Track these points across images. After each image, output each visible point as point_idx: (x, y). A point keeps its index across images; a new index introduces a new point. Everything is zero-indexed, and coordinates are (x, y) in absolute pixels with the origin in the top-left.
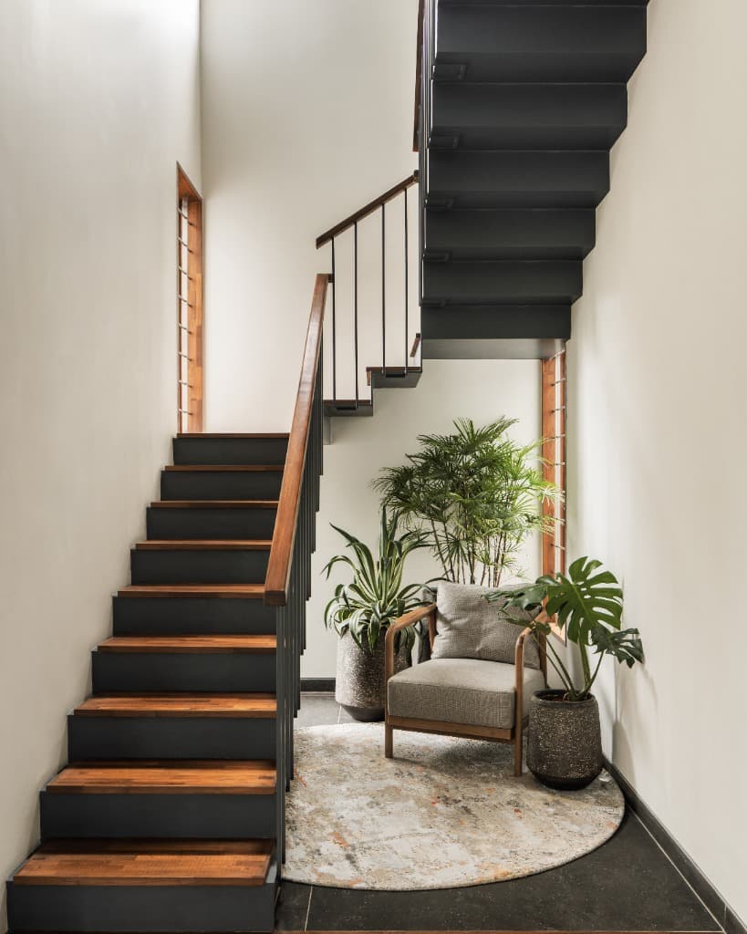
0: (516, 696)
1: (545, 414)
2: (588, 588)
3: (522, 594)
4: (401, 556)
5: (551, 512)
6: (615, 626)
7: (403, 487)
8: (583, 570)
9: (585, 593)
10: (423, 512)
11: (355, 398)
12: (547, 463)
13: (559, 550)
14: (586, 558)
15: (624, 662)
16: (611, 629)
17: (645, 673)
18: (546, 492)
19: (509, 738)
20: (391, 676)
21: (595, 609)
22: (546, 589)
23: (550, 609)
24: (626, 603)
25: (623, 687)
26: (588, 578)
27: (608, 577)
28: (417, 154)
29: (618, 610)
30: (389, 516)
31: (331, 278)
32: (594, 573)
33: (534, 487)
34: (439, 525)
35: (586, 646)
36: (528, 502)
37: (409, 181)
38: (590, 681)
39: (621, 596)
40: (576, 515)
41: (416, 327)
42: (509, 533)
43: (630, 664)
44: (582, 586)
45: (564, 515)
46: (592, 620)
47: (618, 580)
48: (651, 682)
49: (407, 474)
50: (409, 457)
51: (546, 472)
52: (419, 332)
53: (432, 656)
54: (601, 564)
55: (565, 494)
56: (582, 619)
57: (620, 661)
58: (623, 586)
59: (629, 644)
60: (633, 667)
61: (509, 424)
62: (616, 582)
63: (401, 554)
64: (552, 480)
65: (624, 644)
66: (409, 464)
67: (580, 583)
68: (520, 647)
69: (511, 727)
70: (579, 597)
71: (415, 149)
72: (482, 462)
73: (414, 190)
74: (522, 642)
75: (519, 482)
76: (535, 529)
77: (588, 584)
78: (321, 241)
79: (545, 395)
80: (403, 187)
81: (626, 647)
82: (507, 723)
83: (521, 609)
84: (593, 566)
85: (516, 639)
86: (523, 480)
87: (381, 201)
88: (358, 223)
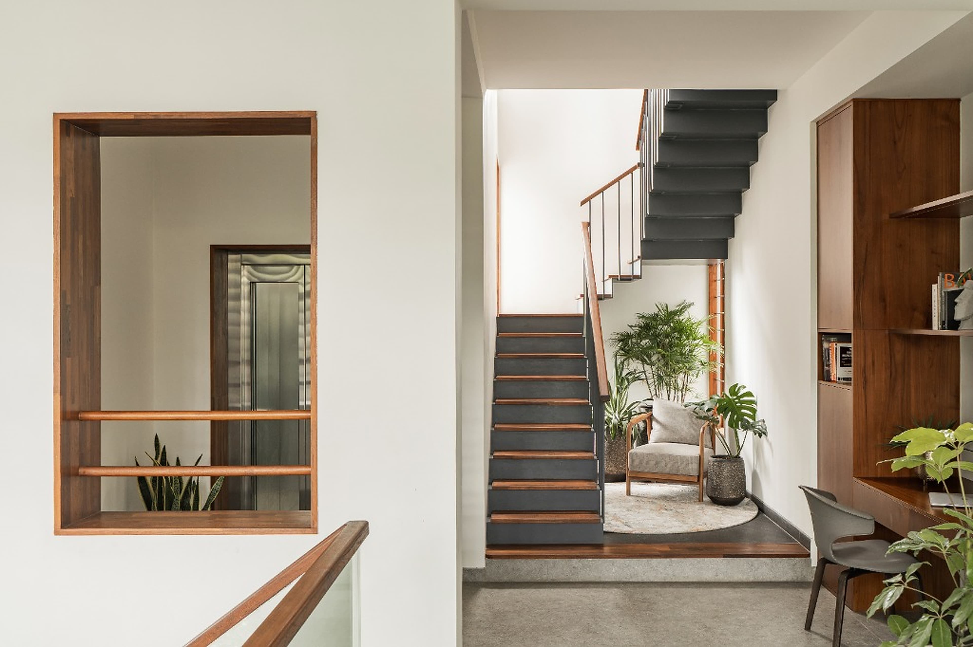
0: (700, 459)
1: (711, 298)
2: (739, 400)
3: (703, 404)
4: (629, 385)
5: (715, 359)
6: (753, 420)
7: (627, 344)
8: (736, 390)
9: (737, 403)
10: (638, 359)
11: (603, 293)
12: (712, 329)
13: (720, 382)
14: (737, 384)
15: (757, 435)
16: (751, 421)
17: (768, 441)
18: (713, 347)
19: (696, 481)
20: (630, 450)
21: (743, 411)
22: (716, 401)
23: (719, 410)
24: (759, 408)
25: (758, 451)
26: (739, 395)
27: (749, 394)
28: (639, 152)
29: (754, 411)
30: (619, 362)
31: (589, 224)
32: (742, 392)
33: (705, 344)
34: (647, 367)
35: (737, 430)
36: (701, 353)
37: (635, 168)
38: (740, 449)
39: (756, 404)
40: (731, 362)
41: (638, 252)
42: (690, 372)
43: (760, 436)
44: (736, 399)
45: (723, 360)
46: (741, 417)
47: (754, 395)
48: (770, 444)
49: (629, 336)
50: (631, 327)
51: (712, 335)
52: (640, 255)
53: (649, 442)
54: (745, 387)
55: (724, 349)
56: (736, 417)
57: (755, 434)
58: (757, 399)
59: (760, 427)
60: (762, 437)
61: (690, 305)
62: (753, 396)
63: (628, 382)
64: (716, 340)
65: (758, 427)
66: (631, 331)
67: (735, 397)
68: (703, 432)
69: (697, 475)
70: (734, 405)
71: (638, 148)
72: (674, 329)
73: (637, 172)
74: (703, 430)
75: (697, 342)
76: (706, 370)
77: (739, 398)
78: (583, 203)
79: (711, 287)
80: (631, 171)
81: (758, 429)
82: (696, 473)
83: (704, 411)
84: (741, 389)
85: (700, 428)
86: (700, 340)
87: (618, 180)
88: (604, 192)
